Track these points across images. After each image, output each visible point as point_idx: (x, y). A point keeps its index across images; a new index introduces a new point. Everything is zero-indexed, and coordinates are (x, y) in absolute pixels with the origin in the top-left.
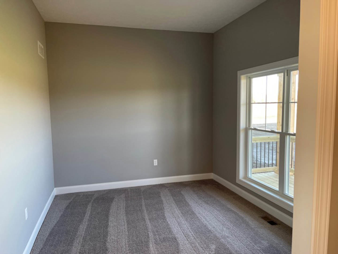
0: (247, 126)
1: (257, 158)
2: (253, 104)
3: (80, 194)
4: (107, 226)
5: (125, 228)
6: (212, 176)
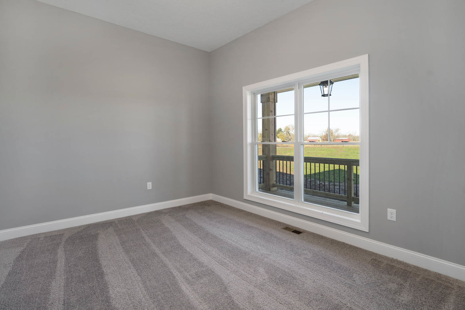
0: (253, 141)
2: (258, 119)
3: (40, 237)
4: (101, 275)
5: (133, 271)
6: (210, 196)
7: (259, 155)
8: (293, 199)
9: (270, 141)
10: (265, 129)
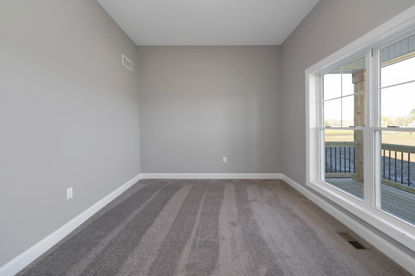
0: (318, 126)
1: (331, 165)
4: (157, 215)
5: (172, 220)
6: (280, 176)
7: (325, 141)
8: (363, 200)
9: (363, 125)
10: (358, 113)
